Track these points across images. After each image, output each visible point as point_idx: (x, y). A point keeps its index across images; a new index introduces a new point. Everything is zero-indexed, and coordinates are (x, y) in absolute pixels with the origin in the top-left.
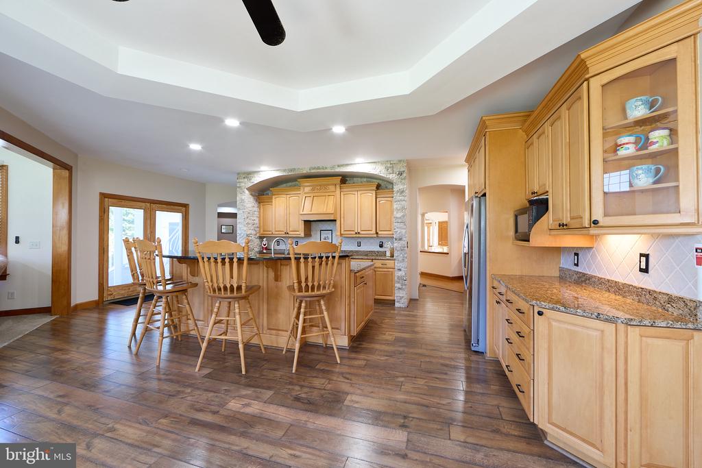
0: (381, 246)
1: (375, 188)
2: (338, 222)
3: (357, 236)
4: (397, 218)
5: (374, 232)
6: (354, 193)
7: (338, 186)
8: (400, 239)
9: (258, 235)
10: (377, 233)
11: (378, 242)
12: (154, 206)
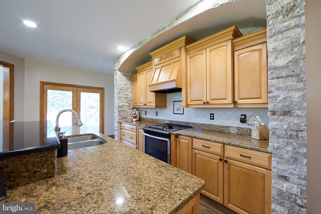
0: (243, 121)
1: (231, 37)
2: (183, 91)
3: (206, 106)
4: (275, 68)
5: (230, 100)
6: (201, 52)
7: (183, 50)
8: (286, 113)
9: (131, 106)
10: (235, 103)
11: (238, 114)
12: (79, 89)
